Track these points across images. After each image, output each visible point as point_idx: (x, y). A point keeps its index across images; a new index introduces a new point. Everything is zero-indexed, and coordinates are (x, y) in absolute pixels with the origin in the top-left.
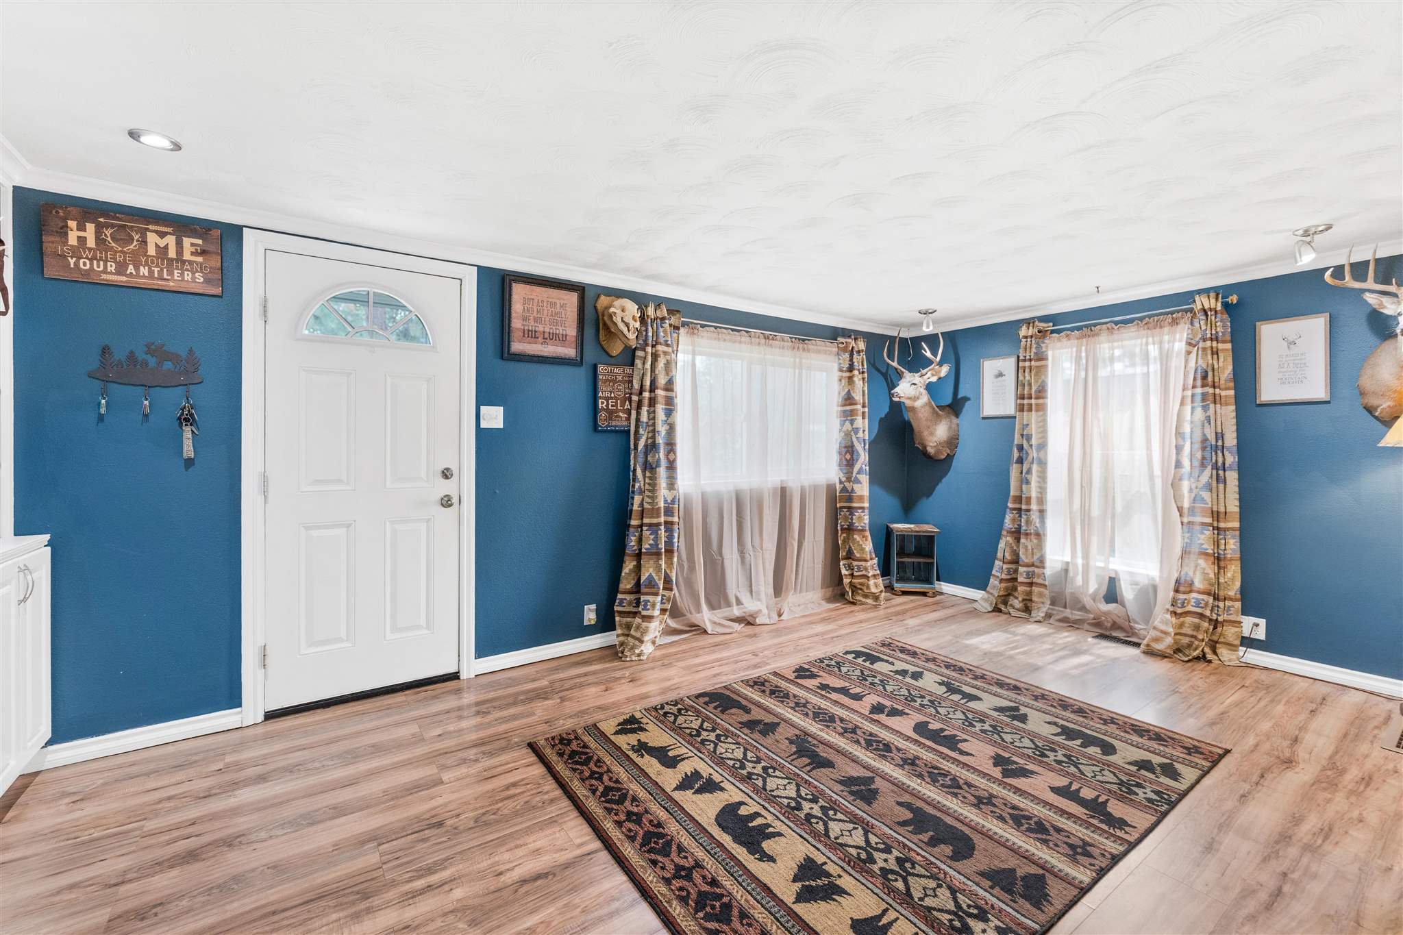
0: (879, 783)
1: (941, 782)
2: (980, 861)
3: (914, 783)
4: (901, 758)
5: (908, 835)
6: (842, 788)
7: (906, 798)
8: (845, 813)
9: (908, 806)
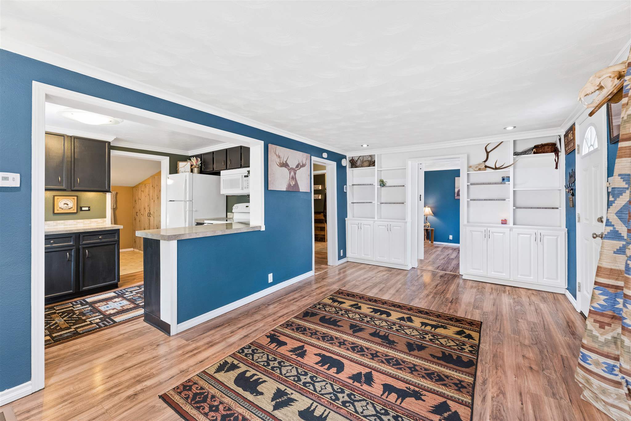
0: (351, 332)
1: (329, 338)
2: (318, 317)
3: (338, 335)
4: (346, 345)
5: (337, 318)
6: (362, 327)
7: (340, 329)
8: (357, 320)
9: (339, 326)
